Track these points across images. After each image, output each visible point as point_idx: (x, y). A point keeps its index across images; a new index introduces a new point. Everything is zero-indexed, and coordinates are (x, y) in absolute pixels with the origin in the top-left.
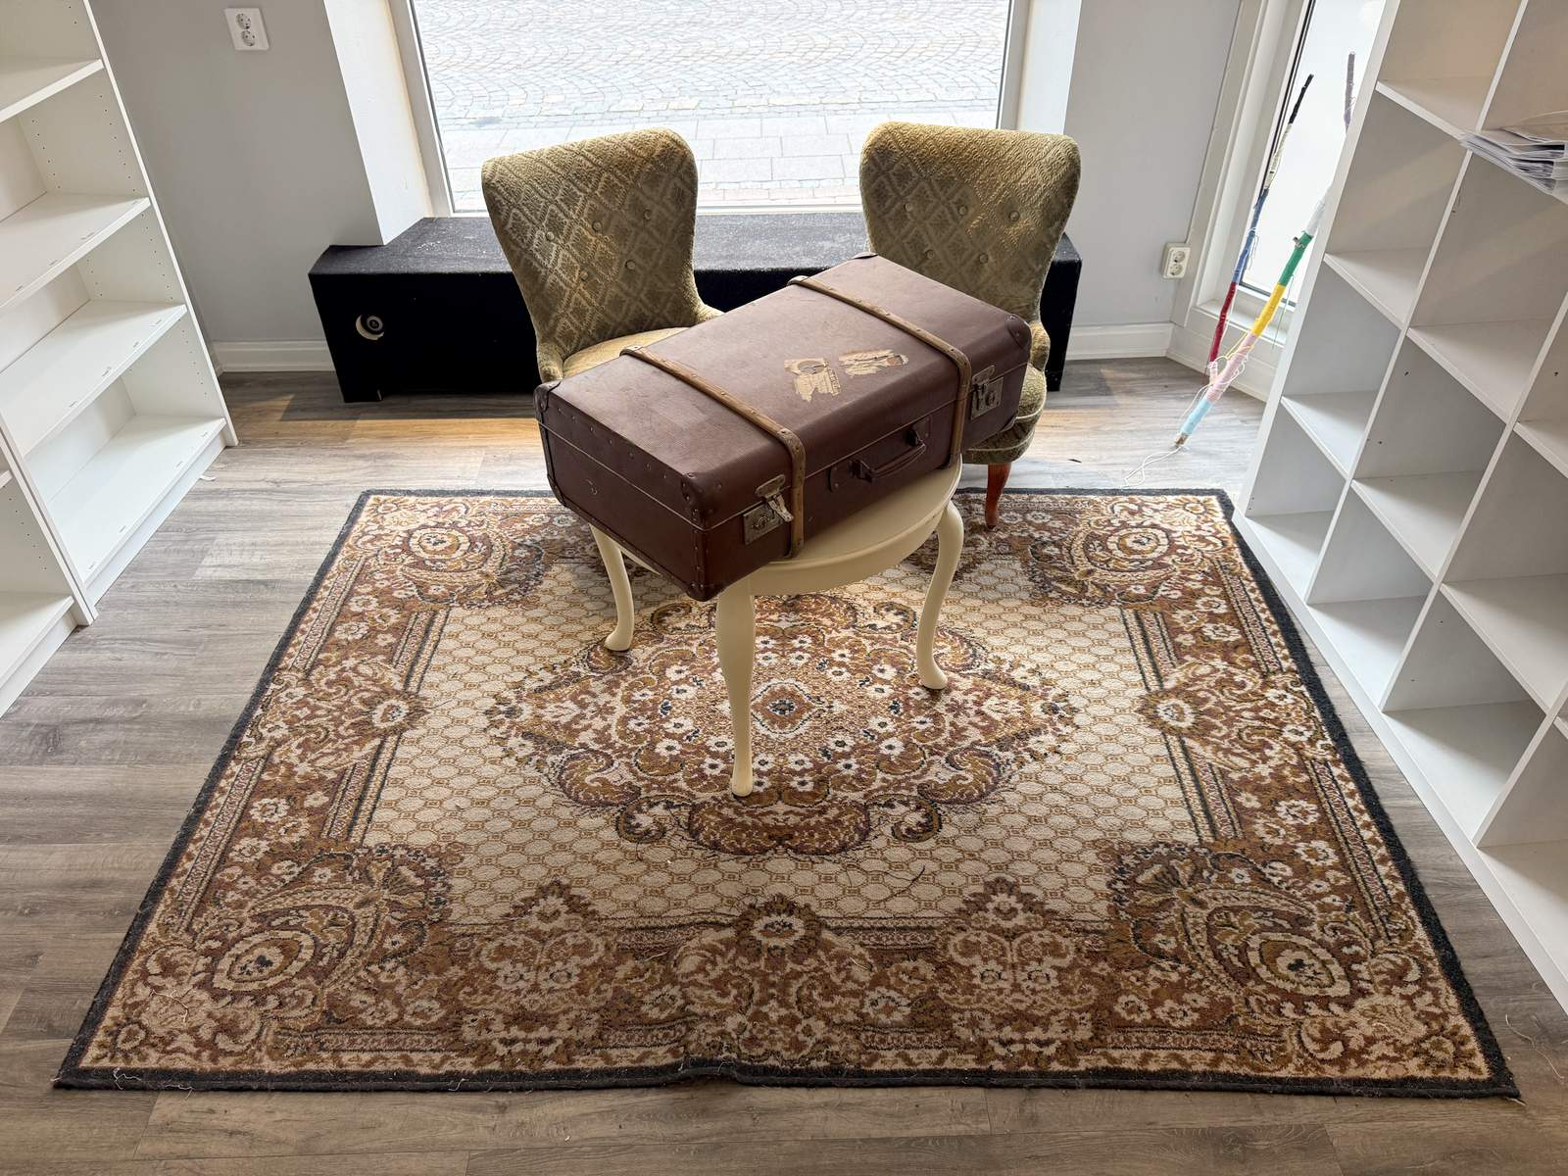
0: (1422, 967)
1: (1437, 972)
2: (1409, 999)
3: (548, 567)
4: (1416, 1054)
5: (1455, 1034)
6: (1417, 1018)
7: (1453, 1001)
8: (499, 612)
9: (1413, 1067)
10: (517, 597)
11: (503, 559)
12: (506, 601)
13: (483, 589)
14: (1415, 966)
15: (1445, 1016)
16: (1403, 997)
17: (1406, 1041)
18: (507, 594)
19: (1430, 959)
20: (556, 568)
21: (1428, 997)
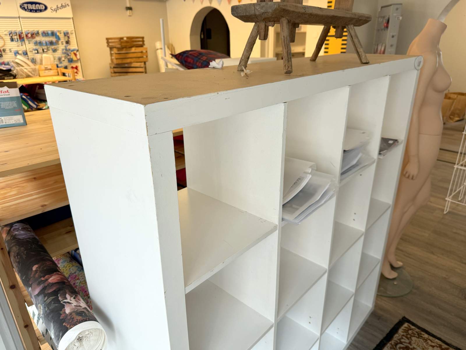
0: (396, 344)
1: (393, 342)
2: (410, 343)
4: (422, 337)
5: (406, 332)
6: (412, 340)
7: (396, 335)
9: (426, 336)
14: (398, 346)
15: (403, 335)
16: (411, 345)
17: (421, 340)
19: (391, 344)
21: (402, 340)
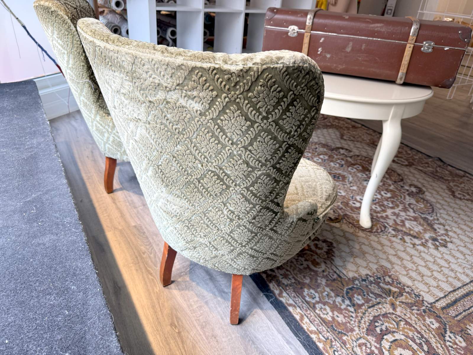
3: (354, 279)
8: (404, 280)
10: (387, 279)
11: (373, 306)
12: (395, 281)
13: (403, 299)
18: (391, 285)
20: (351, 275)
